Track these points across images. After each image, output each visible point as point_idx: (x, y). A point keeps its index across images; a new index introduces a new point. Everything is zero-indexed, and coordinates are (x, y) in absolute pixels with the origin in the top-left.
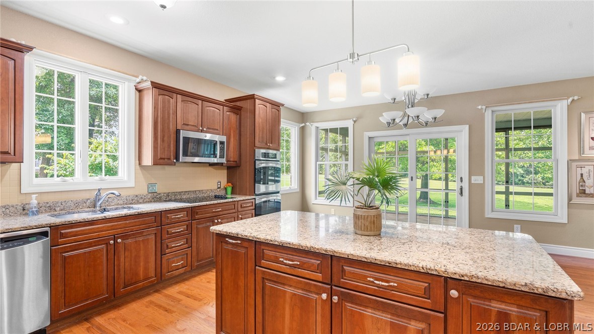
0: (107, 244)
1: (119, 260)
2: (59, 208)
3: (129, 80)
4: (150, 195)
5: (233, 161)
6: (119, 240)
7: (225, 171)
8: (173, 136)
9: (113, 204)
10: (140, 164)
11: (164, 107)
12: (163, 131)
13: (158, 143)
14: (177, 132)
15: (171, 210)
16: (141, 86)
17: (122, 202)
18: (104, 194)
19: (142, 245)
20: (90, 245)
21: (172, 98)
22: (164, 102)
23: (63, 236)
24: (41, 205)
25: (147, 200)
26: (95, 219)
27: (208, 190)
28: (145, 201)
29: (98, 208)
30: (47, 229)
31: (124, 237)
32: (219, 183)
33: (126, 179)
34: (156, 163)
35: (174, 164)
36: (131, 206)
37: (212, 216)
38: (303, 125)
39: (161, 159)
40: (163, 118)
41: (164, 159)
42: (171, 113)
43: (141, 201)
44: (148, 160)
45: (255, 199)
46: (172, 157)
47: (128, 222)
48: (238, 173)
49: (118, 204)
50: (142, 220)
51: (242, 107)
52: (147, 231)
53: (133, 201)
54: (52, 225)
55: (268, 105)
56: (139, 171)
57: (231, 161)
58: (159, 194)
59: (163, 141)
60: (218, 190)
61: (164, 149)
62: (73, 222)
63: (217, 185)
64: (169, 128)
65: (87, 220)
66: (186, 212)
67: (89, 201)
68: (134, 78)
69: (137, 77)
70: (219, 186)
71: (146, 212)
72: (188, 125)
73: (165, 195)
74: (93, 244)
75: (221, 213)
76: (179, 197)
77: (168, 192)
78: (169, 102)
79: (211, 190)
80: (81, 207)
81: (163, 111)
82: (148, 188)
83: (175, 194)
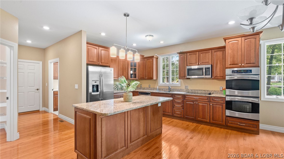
8: (186, 69)
12: (182, 68)
21: (185, 55)
22: (182, 58)
26: (157, 92)
33: (178, 84)
39: (181, 77)
40: (182, 63)
42: (185, 61)
43: (182, 91)
46: (185, 76)
51: (225, 46)
54: (151, 92)
56: (182, 81)
57: (218, 76)
58: (188, 90)
59: (182, 71)
62: (154, 92)
64: (184, 66)
72: (191, 63)
73: (191, 90)
75: (198, 100)
82: (185, 87)
83: (195, 90)
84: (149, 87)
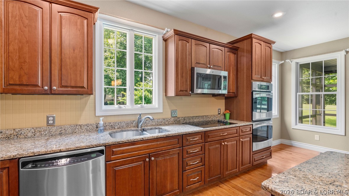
0: (145, 161)
1: (152, 174)
2: (117, 127)
3: (158, 33)
4: (173, 118)
5: (232, 93)
6: (153, 158)
7: (224, 101)
8: (189, 72)
9: (149, 125)
10: (166, 95)
11: (182, 50)
12: (182, 69)
13: (178, 79)
14: (192, 69)
15: (190, 133)
16: (166, 36)
17: (154, 123)
18: (143, 118)
19: (169, 163)
20: (132, 161)
21: (188, 43)
22: (182, 46)
23: (113, 153)
24: (107, 124)
25: (171, 122)
26: (136, 140)
27: (211, 116)
28: (170, 123)
29: (140, 129)
30: (103, 148)
31: (156, 156)
32: (219, 110)
33: (157, 106)
34: (177, 95)
35: (189, 95)
36: (161, 127)
37: (220, 139)
38: (283, 62)
39: (181, 91)
40: (182, 58)
41: (183, 91)
42: (188, 54)
43: (167, 123)
44: (172, 92)
45: (252, 125)
46: (188, 90)
47: (158, 143)
48: (235, 102)
49: (152, 125)
50: (169, 142)
51: (239, 48)
52: (173, 151)
53: (162, 123)
54: (107, 144)
55: (262, 43)
56: (166, 101)
57: (230, 92)
58: (179, 118)
59: (182, 77)
60: (219, 115)
61: (183, 83)
62: (121, 143)
63: (218, 111)
64: (186, 66)
65: (130, 141)
66: (200, 136)
67: (134, 122)
68: (162, 31)
69: (164, 29)
70: (219, 112)
71: (172, 135)
72: (199, 63)
73: (183, 119)
74: (135, 161)
75: (227, 137)
76: (191, 121)
77: (184, 116)
78: (186, 45)
79: (214, 115)
80: (130, 127)
81: (182, 53)
82: (172, 113)
83: (189, 118)
84: (48, 124)
